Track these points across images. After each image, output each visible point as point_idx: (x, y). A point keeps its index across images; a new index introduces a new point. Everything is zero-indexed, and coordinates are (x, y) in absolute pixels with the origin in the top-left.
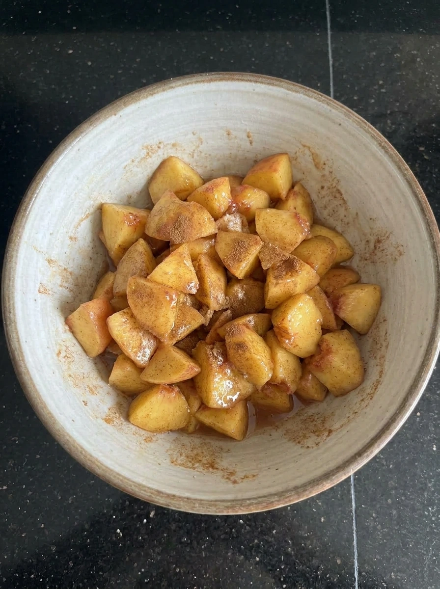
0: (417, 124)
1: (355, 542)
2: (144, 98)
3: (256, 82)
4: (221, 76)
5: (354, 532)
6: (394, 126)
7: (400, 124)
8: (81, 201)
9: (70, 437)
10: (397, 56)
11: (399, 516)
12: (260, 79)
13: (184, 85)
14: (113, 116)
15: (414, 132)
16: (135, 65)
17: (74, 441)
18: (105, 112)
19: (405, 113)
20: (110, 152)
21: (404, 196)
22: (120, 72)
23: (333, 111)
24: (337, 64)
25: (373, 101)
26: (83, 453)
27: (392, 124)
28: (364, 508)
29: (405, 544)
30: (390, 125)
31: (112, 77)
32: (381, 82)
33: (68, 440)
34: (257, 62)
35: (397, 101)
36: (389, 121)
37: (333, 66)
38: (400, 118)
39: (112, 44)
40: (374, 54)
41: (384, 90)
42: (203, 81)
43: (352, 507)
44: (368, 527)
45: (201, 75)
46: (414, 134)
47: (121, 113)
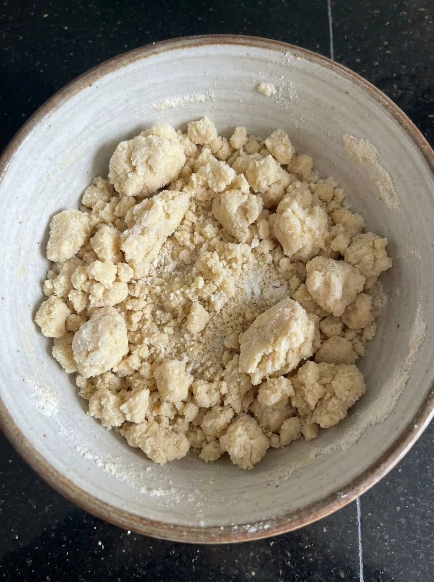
0: (426, 88)
1: (360, 554)
2: (124, 65)
3: (251, 45)
4: (210, 39)
5: (360, 543)
6: (400, 91)
7: (407, 89)
8: (54, 184)
9: (41, 456)
10: (403, 14)
11: (409, 524)
12: (254, 43)
13: (168, 49)
14: (89, 87)
15: (423, 97)
16: (116, 29)
17: (45, 460)
18: (79, 82)
19: (413, 77)
20: (86, 128)
21: (419, 172)
22: (99, 36)
23: (340, 77)
24: (337, 24)
25: (377, 63)
26: (55, 474)
27: (399, 88)
28: (371, 516)
29: (415, 555)
30: (396, 90)
31: (90, 42)
32: (386, 43)
33: (37, 460)
34: (249, 23)
35: (403, 63)
36: (395, 86)
37: (333, 26)
38: (406, 82)
39: (91, 6)
40: (378, 12)
41: (389, 52)
42: (190, 45)
43: (356, 515)
44: (374, 537)
45: (188, 39)
46: (422, 100)
47: (97, 83)
